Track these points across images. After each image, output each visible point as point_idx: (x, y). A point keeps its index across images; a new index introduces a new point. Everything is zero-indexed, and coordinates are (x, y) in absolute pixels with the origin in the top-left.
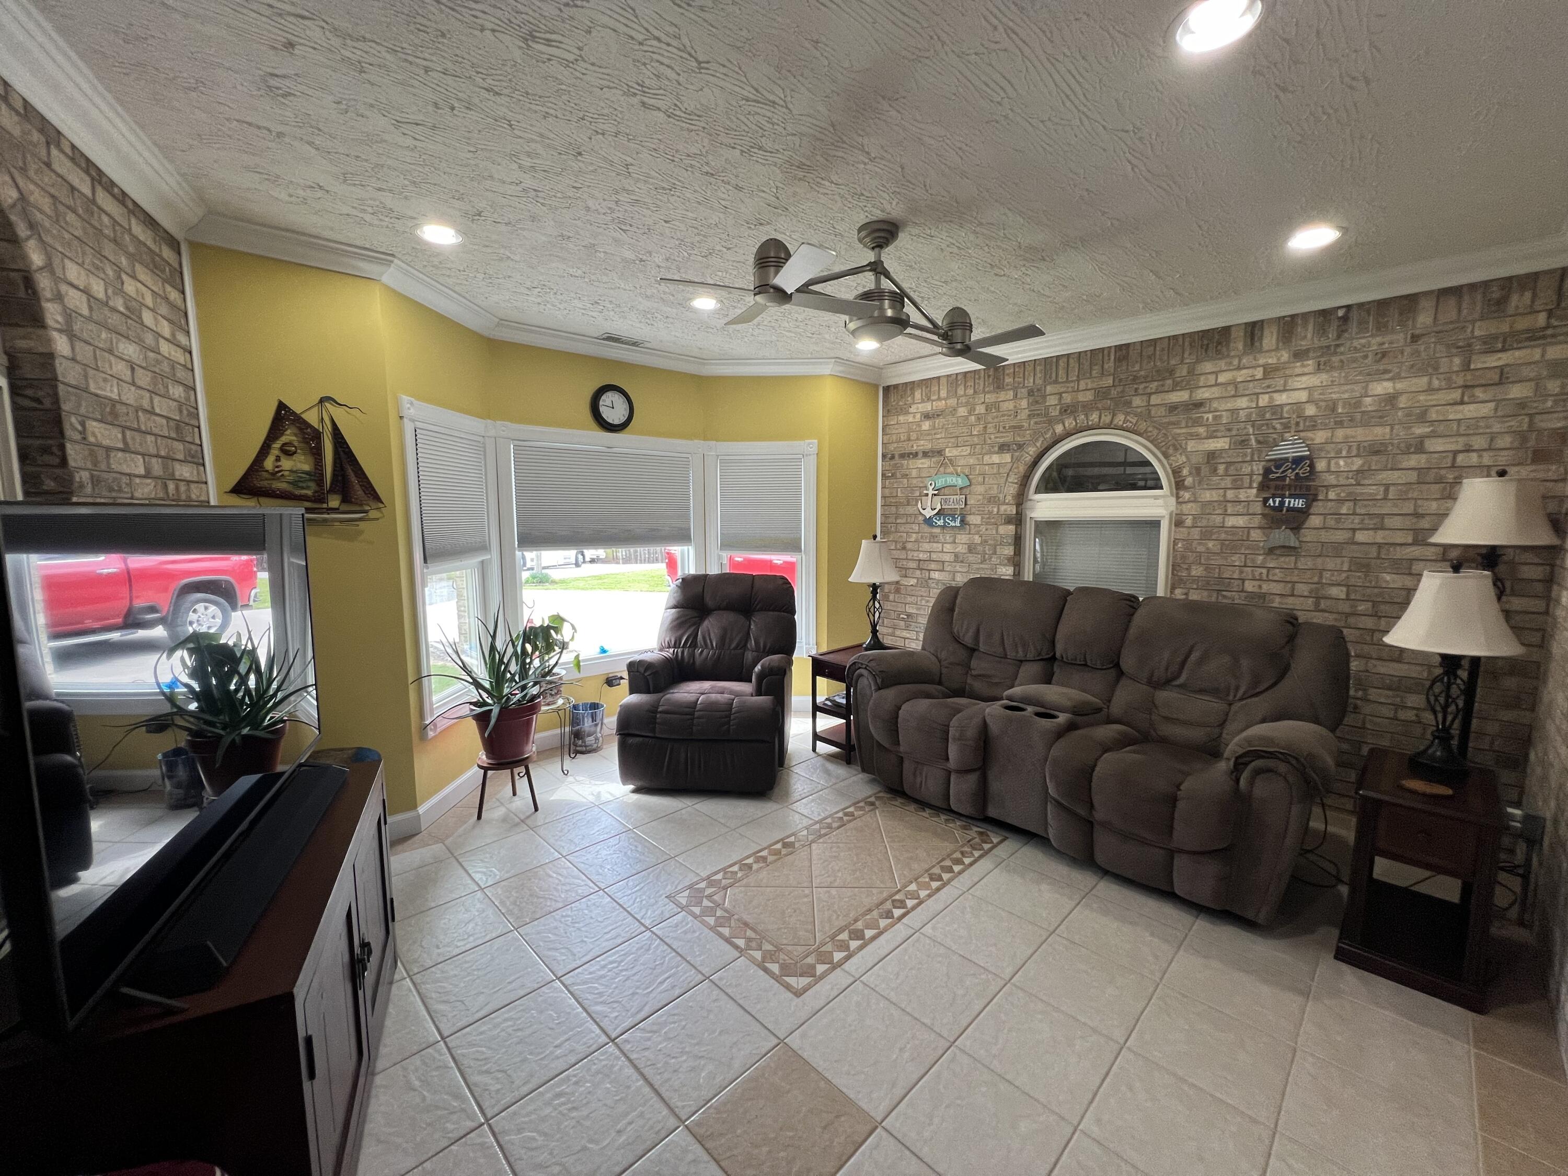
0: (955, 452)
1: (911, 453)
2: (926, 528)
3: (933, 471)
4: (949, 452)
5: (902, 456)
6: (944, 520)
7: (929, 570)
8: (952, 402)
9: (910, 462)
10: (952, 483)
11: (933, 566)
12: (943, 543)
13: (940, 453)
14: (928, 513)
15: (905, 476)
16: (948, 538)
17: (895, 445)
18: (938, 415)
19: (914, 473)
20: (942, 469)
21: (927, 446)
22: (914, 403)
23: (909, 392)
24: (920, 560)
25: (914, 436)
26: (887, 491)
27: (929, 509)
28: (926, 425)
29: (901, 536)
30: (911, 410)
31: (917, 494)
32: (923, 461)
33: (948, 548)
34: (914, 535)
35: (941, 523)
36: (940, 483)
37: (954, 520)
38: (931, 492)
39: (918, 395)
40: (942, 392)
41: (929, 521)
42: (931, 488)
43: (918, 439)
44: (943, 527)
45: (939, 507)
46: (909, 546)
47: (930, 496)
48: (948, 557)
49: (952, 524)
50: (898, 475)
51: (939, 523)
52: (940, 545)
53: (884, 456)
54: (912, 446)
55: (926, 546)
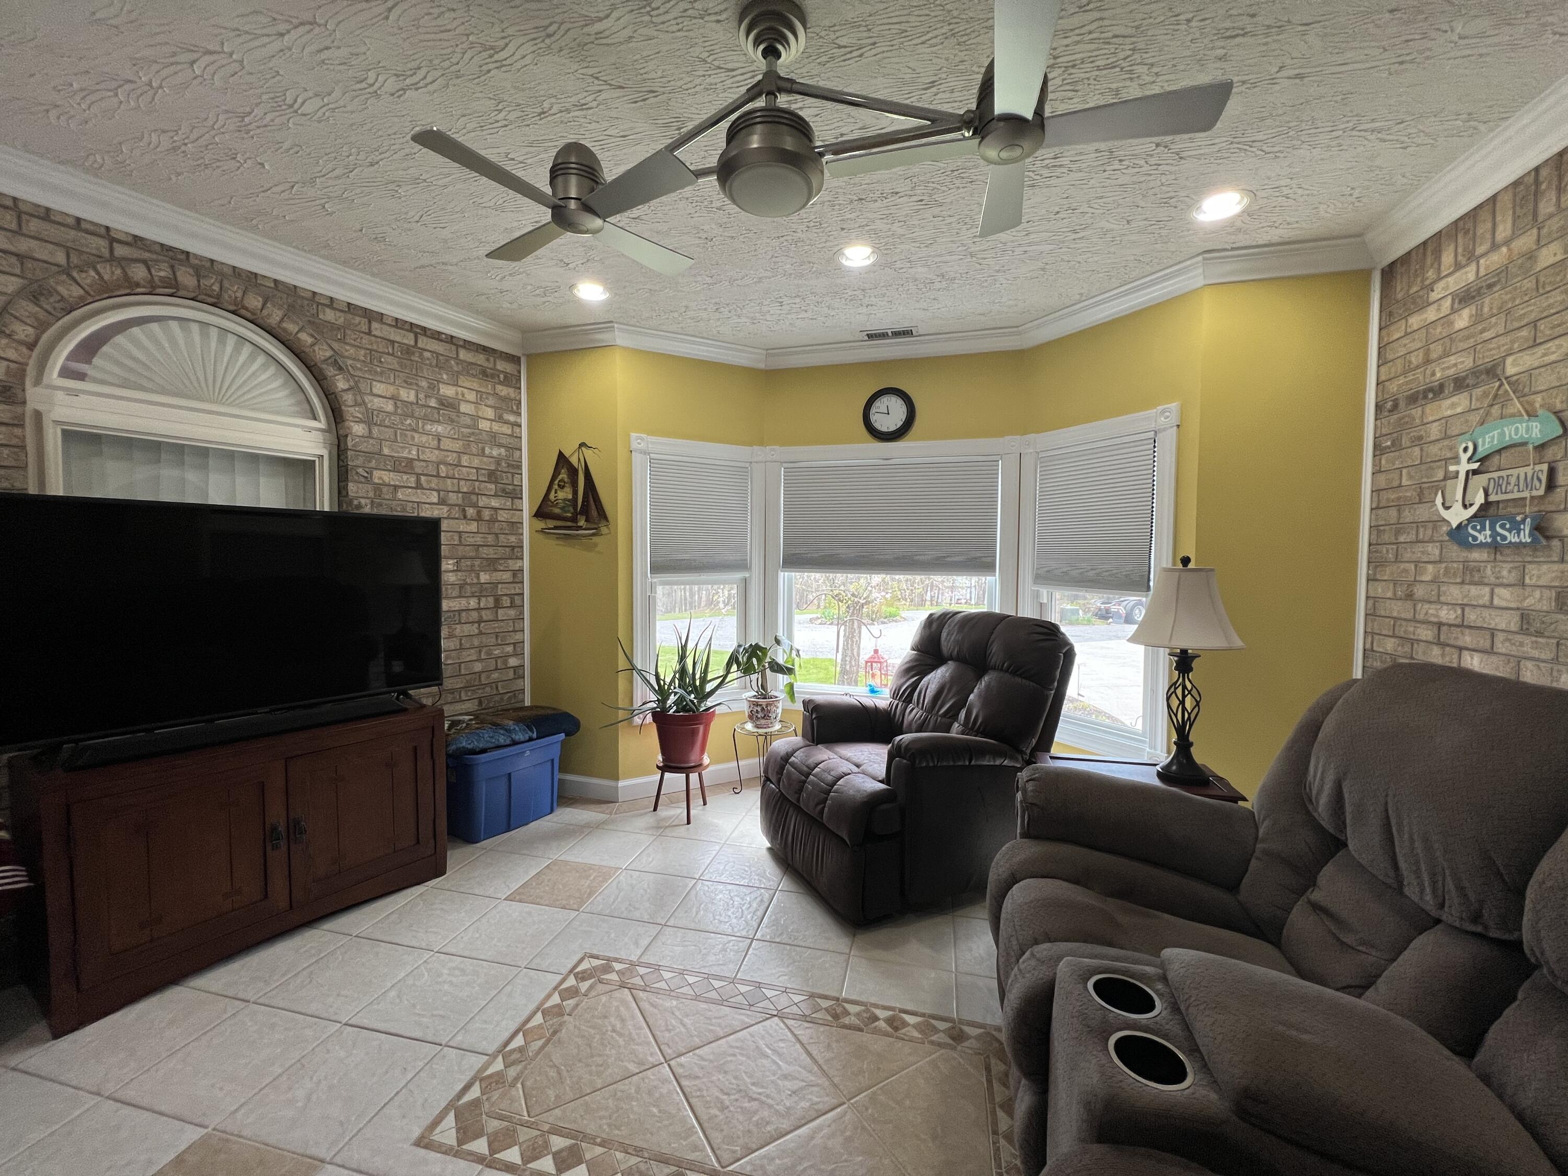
0: (1528, 360)
1: (1431, 390)
2: (1455, 552)
3: (1475, 418)
4: (1514, 364)
5: (1413, 399)
6: (1492, 528)
7: (1461, 649)
8: (1526, 242)
9: (1428, 409)
10: (1516, 438)
11: (1467, 639)
12: (1493, 586)
13: (1492, 371)
14: (1457, 515)
15: (1418, 441)
16: (1507, 573)
17: (1402, 380)
18: (1490, 286)
19: (1435, 431)
20: (1496, 410)
21: (1462, 363)
22: (1440, 279)
23: (1429, 261)
24: (1440, 625)
25: (1436, 350)
26: (1382, 478)
27: (1458, 506)
28: (1462, 320)
29: (1406, 571)
30: (1434, 296)
31: (1440, 475)
32: (1455, 399)
33: (1504, 596)
34: (1430, 567)
35: (1484, 537)
36: (1488, 442)
37: (1516, 527)
38: (1464, 467)
39: (1447, 258)
40: (1500, 228)
41: (1458, 534)
42: (1464, 457)
43: (1446, 354)
44: (1495, 547)
45: (1480, 499)
46: (1419, 591)
47: (1462, 476)
48: (1502, 621)
49: (1512, 538)
50: (1405, 442)
51: (1481, 538)
52: (1487, 590)
53: (1379, 407)
54: (1433, 374)
55: (1454, 593)
